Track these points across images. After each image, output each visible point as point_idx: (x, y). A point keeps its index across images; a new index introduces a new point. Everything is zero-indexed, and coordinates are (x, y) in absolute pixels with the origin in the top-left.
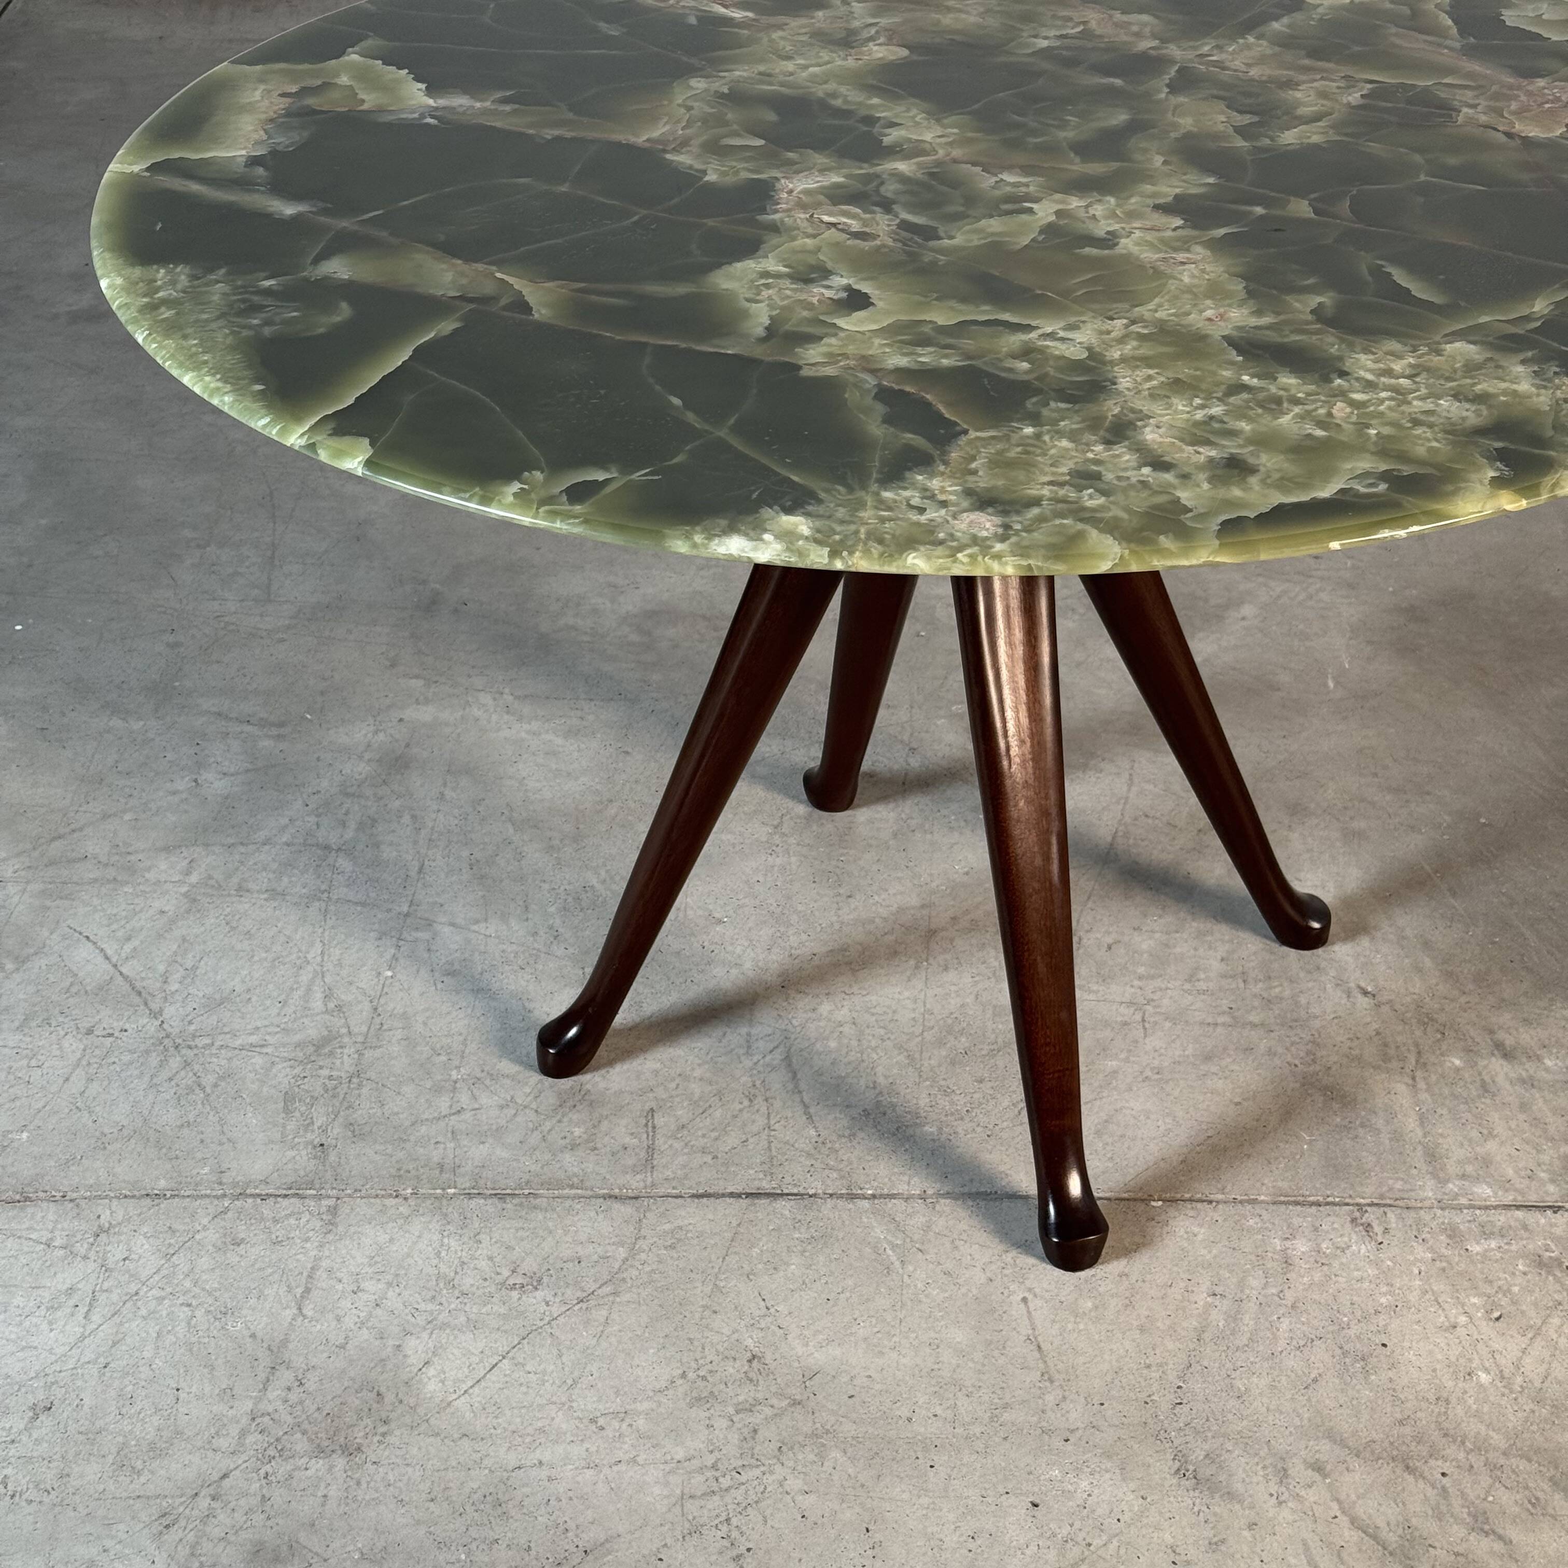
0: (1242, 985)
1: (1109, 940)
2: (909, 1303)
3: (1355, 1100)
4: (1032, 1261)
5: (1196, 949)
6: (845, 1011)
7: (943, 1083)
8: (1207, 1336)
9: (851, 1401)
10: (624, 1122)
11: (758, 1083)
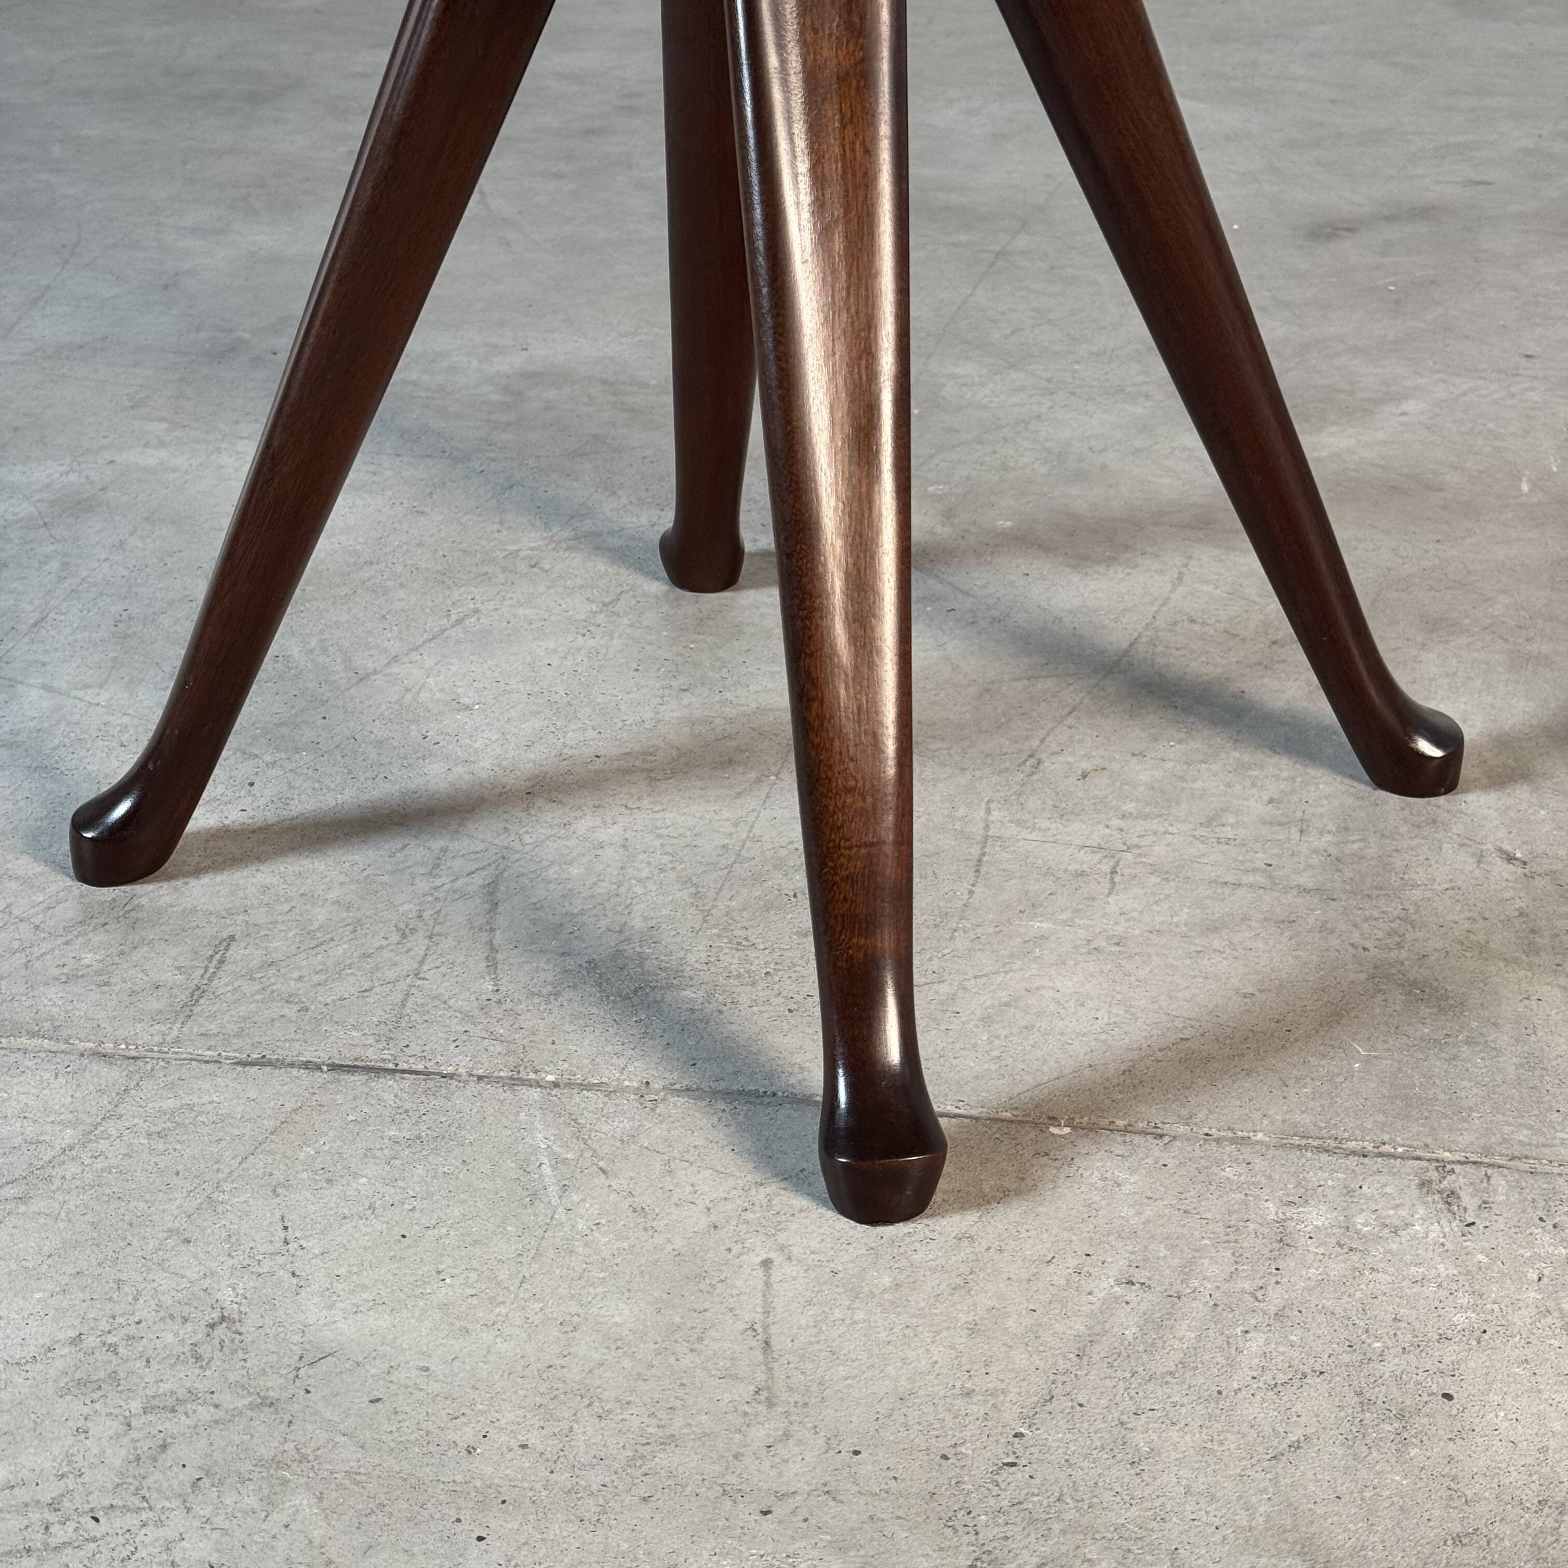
0: (1295, 835)
1: (1086, 765)
2: (551, 1253)
3: (1463, 1004)
4: (800, 1202)
5: (1229, 785)
6: (617, 829)
7: (738, 932)
9: (374, 1408)
10: (174, 952)
11: (426, 915)
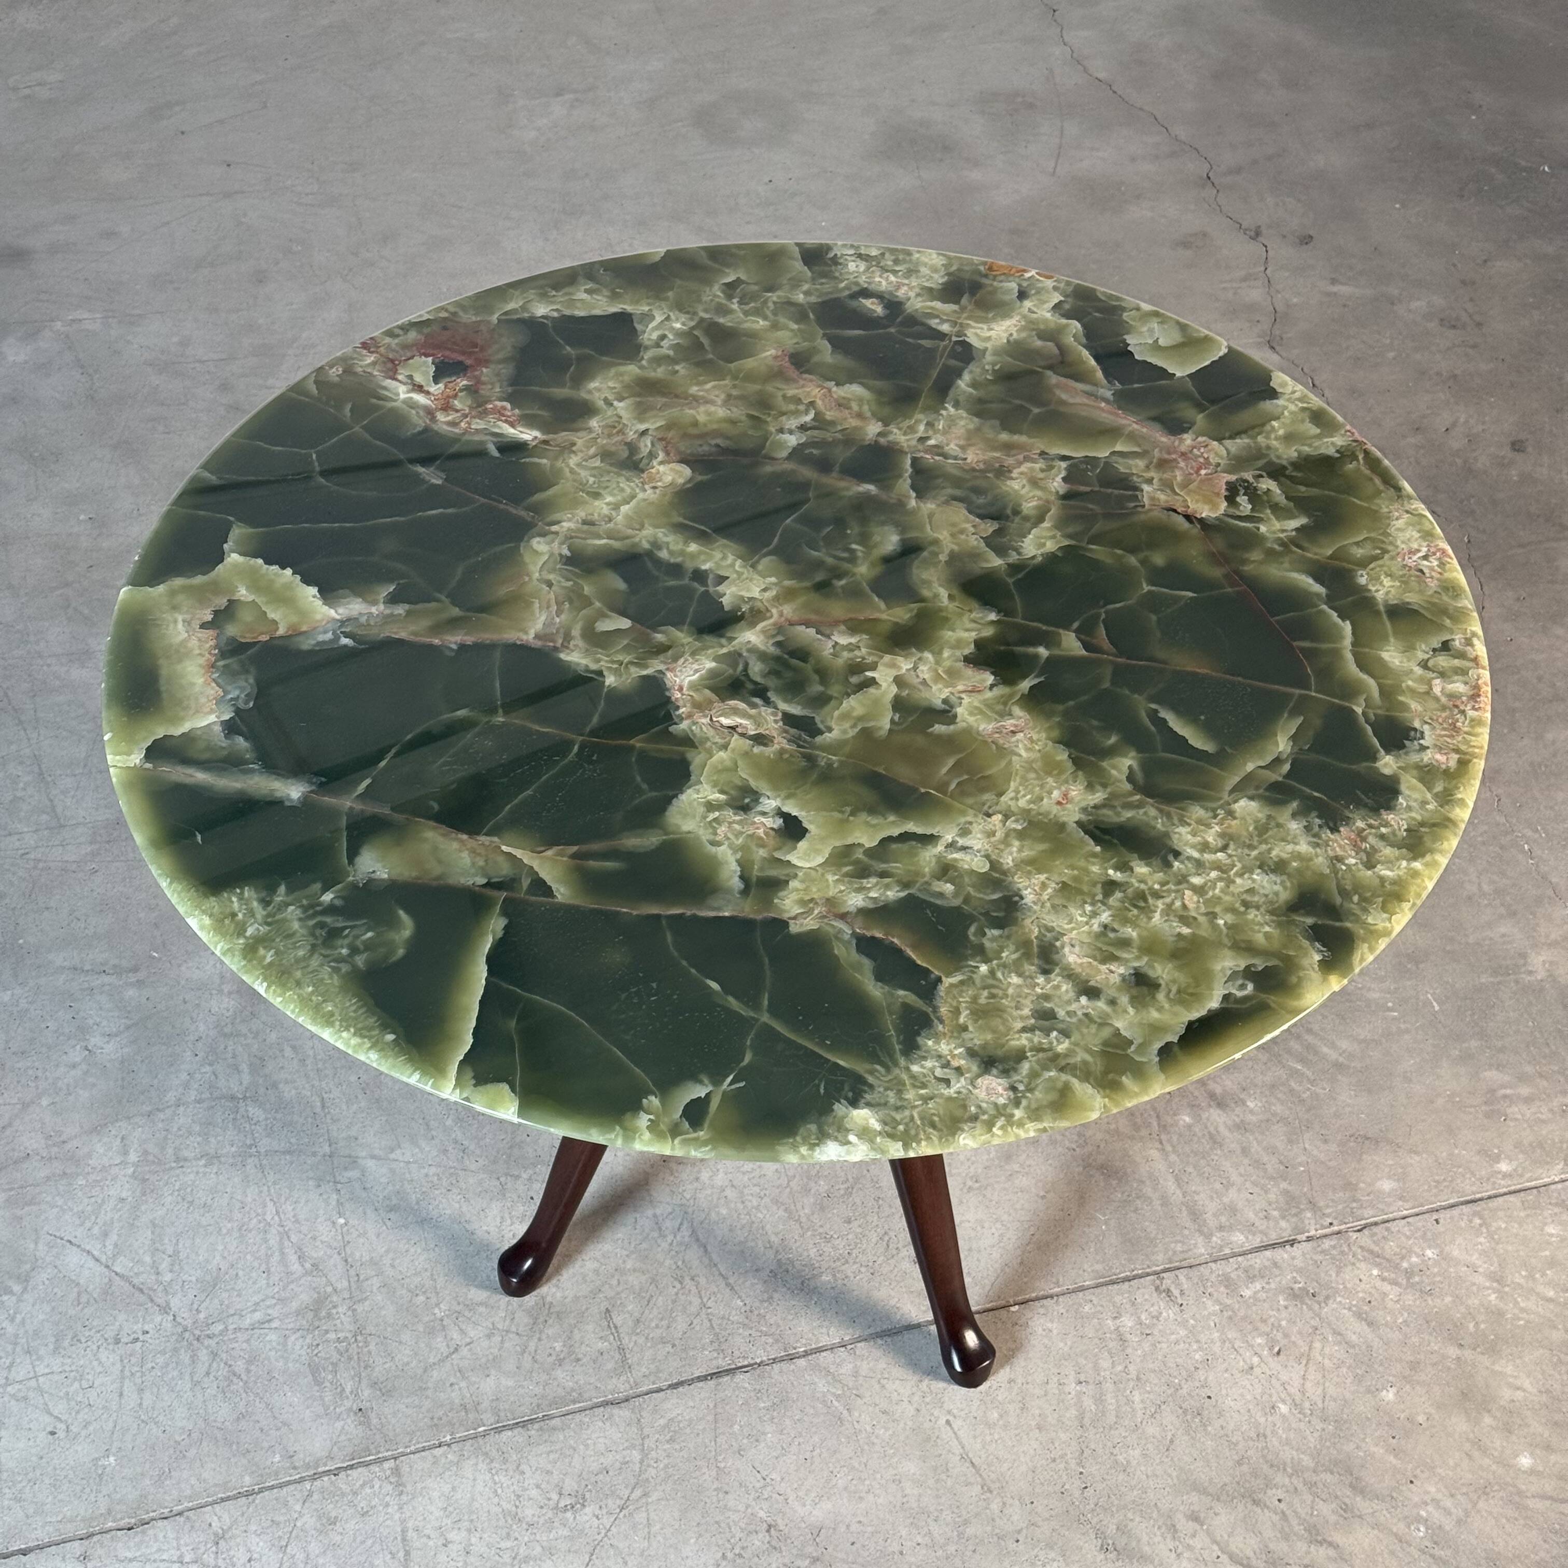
2: (866, 1447)
3: (1125, 1173)
4: (942, 1385)
6: (721, 1175)
7: (821, 1230)
8: (1087, 1421)
9: (854, 1548)
10: (590, 1327)
11: (680, 1263)
